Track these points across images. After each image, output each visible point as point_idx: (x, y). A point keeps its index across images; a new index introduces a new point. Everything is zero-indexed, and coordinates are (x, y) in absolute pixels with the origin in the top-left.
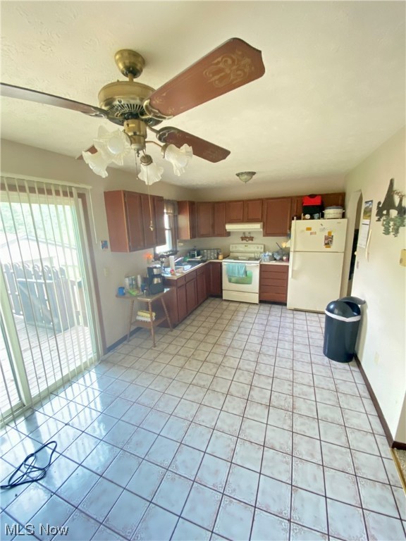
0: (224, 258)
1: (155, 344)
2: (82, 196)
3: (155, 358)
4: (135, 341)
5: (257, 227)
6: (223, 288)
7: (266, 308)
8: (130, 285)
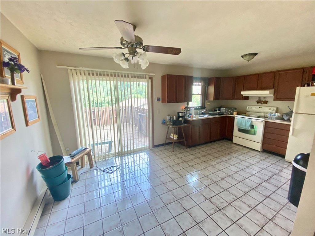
0: (238, 114)
1: (173, 150)
2: (151, 78)
3: (170, 156)
4: (167, 147)
5: (266, 93)
6: (234, 135)
7: (266, 155)
8: (169, 120)
